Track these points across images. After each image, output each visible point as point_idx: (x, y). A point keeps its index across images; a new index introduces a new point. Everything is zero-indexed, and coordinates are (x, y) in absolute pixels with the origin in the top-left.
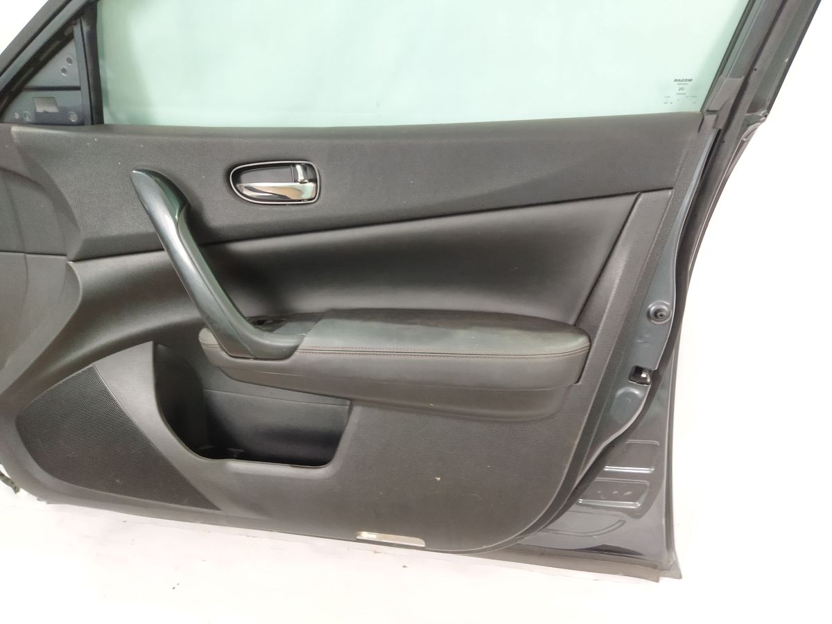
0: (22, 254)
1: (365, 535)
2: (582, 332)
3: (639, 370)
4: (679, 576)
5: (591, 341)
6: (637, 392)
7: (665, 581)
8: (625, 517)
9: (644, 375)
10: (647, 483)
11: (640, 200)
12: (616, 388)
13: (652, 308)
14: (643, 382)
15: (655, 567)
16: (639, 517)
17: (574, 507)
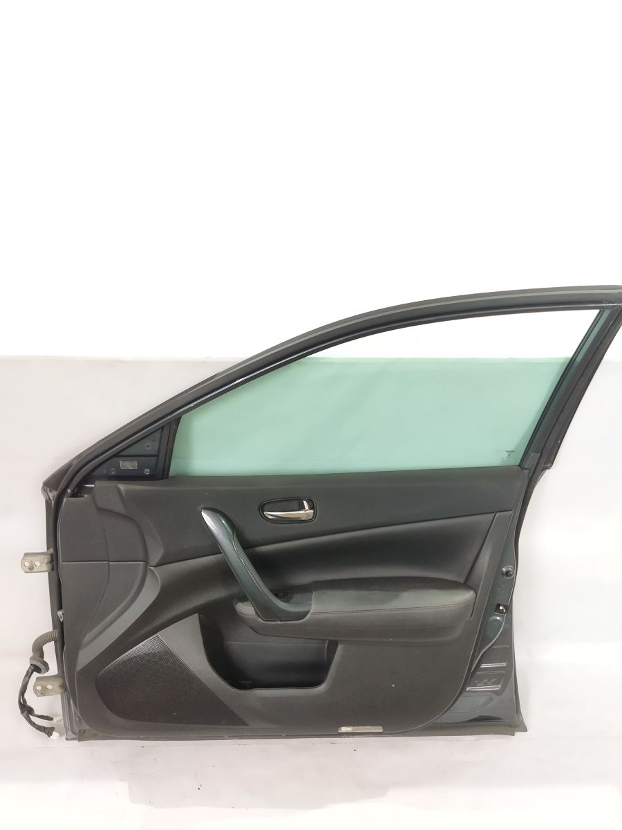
0: (107, 562)
1: (344, 729)
2: (471, 588)
3: (499, 605)
4: (525, 730)
5: (476, 593)
6: (498, 618)
7: (518, 734)
8: (493, 695)
9: (501, 608)
10: (503, 672)
11: (497, 516)
12: (489, 618)
13: (504, 570)
14: (501, 612)
15: (510, 726)
16: (501, 694)
17: (464, 694)
